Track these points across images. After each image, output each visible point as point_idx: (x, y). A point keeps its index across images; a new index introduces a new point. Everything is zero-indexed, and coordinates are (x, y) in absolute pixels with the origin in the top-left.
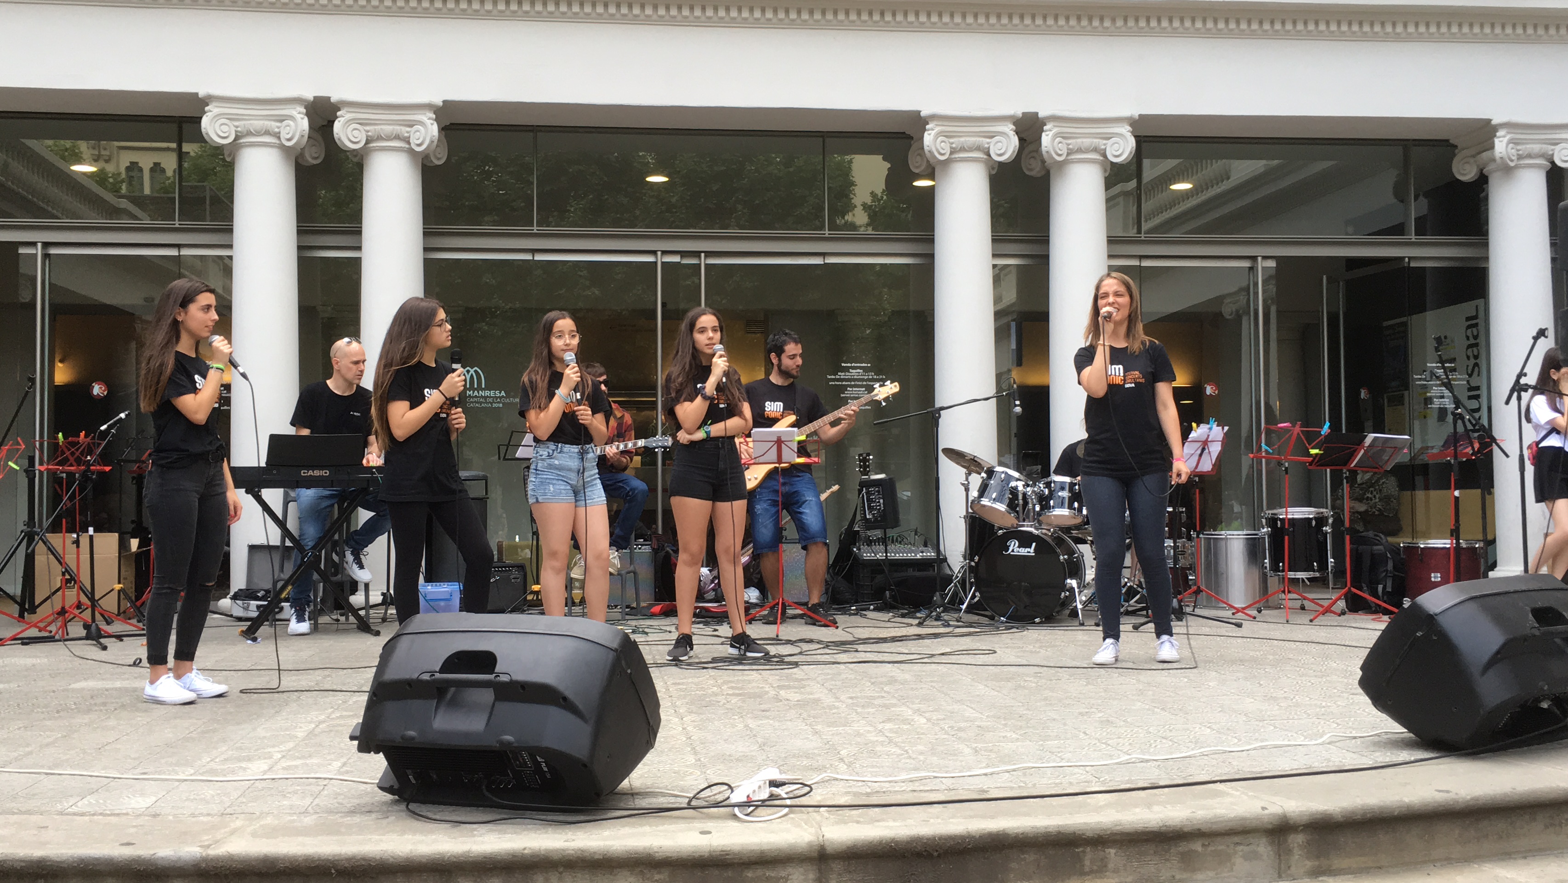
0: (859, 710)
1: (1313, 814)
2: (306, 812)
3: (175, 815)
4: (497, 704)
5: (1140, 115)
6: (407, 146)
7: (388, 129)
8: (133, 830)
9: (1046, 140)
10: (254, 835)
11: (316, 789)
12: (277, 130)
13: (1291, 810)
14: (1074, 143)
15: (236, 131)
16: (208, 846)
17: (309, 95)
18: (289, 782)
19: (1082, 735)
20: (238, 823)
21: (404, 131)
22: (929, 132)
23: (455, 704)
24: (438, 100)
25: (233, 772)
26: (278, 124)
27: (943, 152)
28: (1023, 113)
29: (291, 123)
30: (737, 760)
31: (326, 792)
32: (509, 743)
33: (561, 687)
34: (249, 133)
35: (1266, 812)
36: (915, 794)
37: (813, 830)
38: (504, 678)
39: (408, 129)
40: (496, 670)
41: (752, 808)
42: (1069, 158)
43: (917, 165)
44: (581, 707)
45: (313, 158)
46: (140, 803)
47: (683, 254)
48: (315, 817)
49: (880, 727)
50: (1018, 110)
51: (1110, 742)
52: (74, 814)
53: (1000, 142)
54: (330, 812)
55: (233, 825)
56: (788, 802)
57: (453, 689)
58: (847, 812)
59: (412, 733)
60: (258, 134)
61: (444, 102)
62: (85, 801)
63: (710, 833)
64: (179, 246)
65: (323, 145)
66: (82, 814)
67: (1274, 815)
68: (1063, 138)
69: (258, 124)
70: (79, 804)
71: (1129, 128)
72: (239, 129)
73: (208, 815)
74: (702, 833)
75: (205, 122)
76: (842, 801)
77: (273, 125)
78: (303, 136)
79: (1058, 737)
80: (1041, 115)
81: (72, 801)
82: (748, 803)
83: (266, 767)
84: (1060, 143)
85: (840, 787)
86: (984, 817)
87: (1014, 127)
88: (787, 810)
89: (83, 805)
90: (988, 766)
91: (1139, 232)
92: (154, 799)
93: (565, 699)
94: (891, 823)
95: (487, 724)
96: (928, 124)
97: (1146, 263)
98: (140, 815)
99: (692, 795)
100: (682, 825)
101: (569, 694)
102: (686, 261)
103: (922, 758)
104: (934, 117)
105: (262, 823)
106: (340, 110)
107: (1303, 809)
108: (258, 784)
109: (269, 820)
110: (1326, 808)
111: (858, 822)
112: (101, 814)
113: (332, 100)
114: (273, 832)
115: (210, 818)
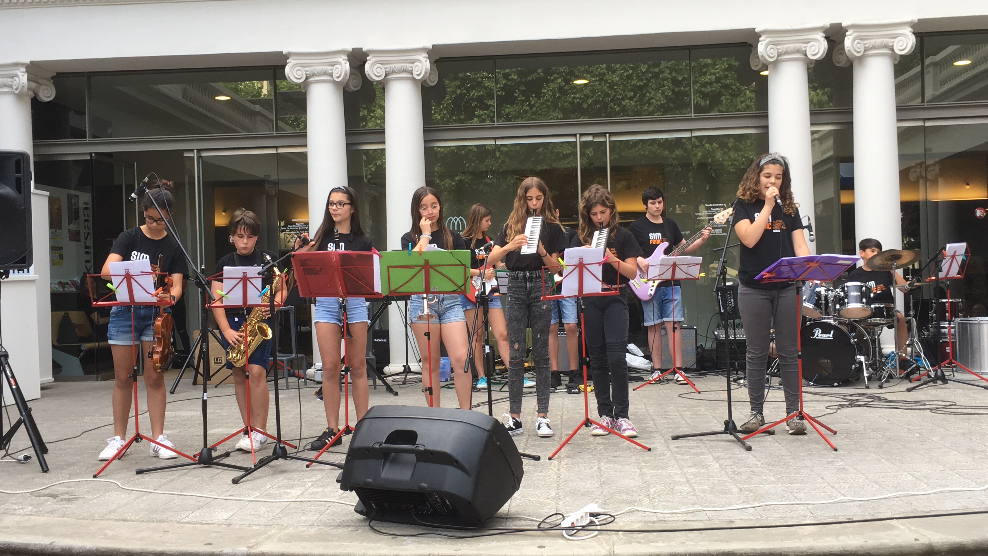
0: (678, 456)
1: (952, 544)
2: (312, 525)
3: (240, 525)
4: (418, 463)
5: (919, 20)
6: (411, 76)
7: (398, 66)
8: (214, 535)
9: (848, 42)
10: (280, 540)
11: (323, 509)
12: (330, 71)
13: (936, 541)
14: (869, 43)
15: (306, 74)
16: (252, 547)
17: (349, 47)
18: (310, 503)
19: (819, 480)
20: (274, 531)
21: (408, 66)
22: (762, 42)
23: (395, 462)
24: (429, 45)
25: (281, 496)
26: (331, 68)
27: (772, 56)
28: (831, 25)
29: (339, 66)
30: (582, 494)
31: (328, 511)
32: (425, 488)
33: (454, 455)
34: (314, 75)
35: (918, 542)
36: (685, 522)
37: (608, 548)
38: (421, 448)
39: (411, 65)
40: (417, 443)
41: (575, 531)
42: (866, 53)
43: (756, 64)
44: (466, 466)
45: (354, 87)
46: (222, 515)
47: (594, 135)
48: (317, 528)
49: (686, 470)
50: (826, 22)
51: (836, 486)
52: (186, 523)
53: (813, 46)
54: (327, 525)
55: (270, 533)
56: (599, 528)
57: (393, 454)
58: (636, 535)
59: (370, 480)
60: (319, 75)
61: (433, 46)
62: (194, 514)
63: (544, 547)
64: (276, 147)
65: (360, 77)
66: (190, 523)
67: (923, 544)
68: (861, 39)
69: (318, 69)
70: (190, 516)
71: (911, 29)
72: (308, 72)
73: (258, 525)
74: (540, 547)
75: (287, 69)
76: (635, 527)
77: (328, 68)
78: (346, 74)
79: (802, 481)
80: (844, 25)
81: (187, 513)
82: (573, 527)
83: (300, 492)
84: (859, 43)
85: (637, 517)
86: (722, 541)
87: (824, 35)
88: (596, 533)
89: (192, 517)
90: (743, 502)
91: (923, 101)
92: (232, 513)
93: (456, 461)
94: (660, 544)
95: (412, 475)
96: (760, 36)
97: (929, 124)
98: (220, 525)
99: (541, 520)
100: (529, 541)
101: (459, 458)
102: (597, 140)
103: (702, 495)
104: (765, 32)
105: (286, 532)
106: (368, 56)
107: (945, 540)
108: (292, 505)
109: (291, 530)
110: (962, 540)
111: (639, 542)
112: (200, 523)
113: (364, 50)
114: (290, 538)
115: (258, 527)
